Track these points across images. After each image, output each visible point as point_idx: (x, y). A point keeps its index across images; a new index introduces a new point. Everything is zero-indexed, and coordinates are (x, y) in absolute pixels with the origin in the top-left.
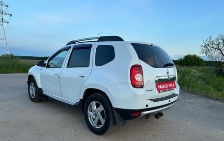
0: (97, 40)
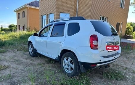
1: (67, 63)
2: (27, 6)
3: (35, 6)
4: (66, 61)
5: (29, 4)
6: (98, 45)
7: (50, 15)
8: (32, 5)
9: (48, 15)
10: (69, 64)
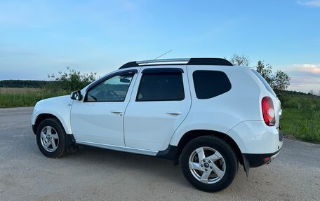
0: (187, 62)
1: (204, 160)
6: (275, 117)
10: (210, 165)
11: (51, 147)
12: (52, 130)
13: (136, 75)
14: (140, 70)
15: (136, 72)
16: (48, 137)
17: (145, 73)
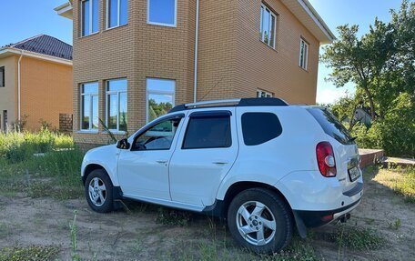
1: (250, 219)
2: (17, 51)
3: (44, 52)
4: (247, 215)
5: (22, 46)
6: (335, 166)
7: (112, 83)
8: (33, 50)
9: (105, 84)
10: (258, 220)
11: (99, 200)
12: (100, 182)
13: (183, 120)
14: (187, 113)
15: (183, 116)
16: (96, 190)
17: (192, 117)
